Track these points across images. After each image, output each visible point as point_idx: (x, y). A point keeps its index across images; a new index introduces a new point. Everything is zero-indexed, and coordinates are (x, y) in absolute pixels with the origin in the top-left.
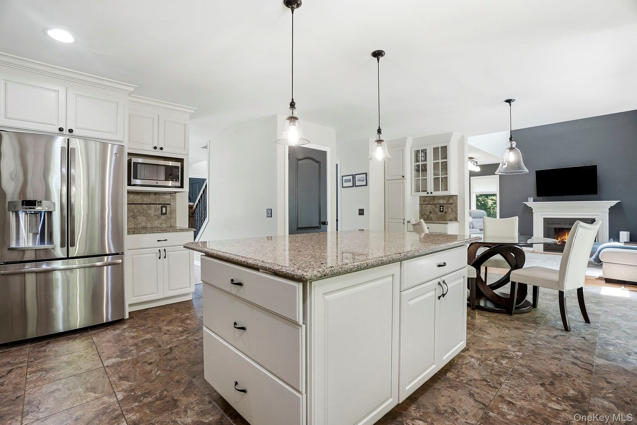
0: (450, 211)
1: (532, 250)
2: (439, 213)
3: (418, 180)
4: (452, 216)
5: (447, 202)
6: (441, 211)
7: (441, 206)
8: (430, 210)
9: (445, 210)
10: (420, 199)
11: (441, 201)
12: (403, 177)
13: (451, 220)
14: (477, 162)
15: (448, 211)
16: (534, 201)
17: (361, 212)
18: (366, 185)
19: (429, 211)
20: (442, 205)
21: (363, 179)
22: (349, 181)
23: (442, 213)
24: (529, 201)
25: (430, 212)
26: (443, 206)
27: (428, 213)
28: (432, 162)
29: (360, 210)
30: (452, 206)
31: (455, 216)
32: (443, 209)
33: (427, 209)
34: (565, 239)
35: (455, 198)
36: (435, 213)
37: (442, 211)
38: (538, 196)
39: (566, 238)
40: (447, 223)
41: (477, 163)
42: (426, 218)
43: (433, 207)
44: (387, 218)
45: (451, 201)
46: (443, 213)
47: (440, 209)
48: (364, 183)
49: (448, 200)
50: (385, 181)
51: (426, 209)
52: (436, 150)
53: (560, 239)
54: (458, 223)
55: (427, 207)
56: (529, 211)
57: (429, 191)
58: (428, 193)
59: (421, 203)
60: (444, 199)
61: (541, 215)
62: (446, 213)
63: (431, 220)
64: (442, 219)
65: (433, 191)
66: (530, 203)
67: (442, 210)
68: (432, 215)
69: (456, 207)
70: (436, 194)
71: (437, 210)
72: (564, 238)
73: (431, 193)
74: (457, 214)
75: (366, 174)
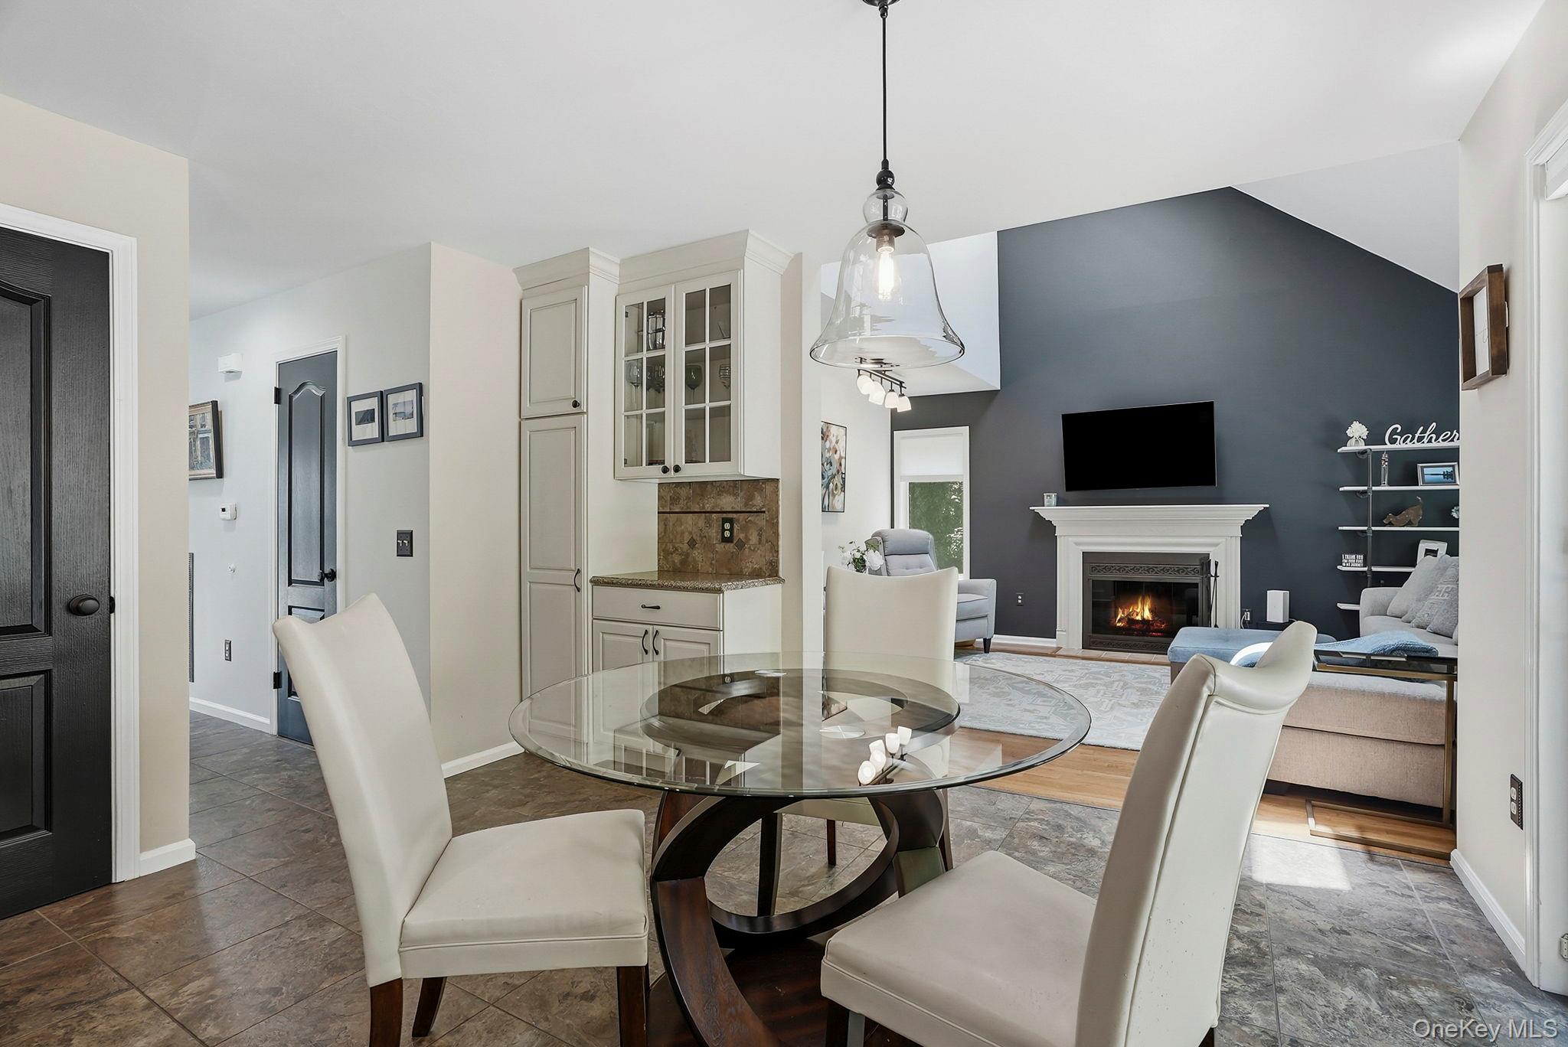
0: (754, 538)
1: (1055, 646)
2: (720, 547)
3: (634, 420)
4: (756, 559)
5: (746, 505)
6: (725, 540)
7: (725, 520)
8: (691, 533)
9: (739, 535)
10: (659, 491)
11: (727, 502)
12: (576, 404)
13: (756, 575)
14: (901, 383)
15: (748, 539)
16: (1060, 502)
17: (405, 544)
18: (421, 432)
19: (687, 537)
20: (730, 516)
21: (408, 410)
22: (366, 417)
23: (728, 545)
24: (1046, 504)
25: (692, 543)
26: (731, 521)
27: (685, 547)
28: (683, 349)
29: (401, 535)
30: (761, 521)
31: (769, 557)
32: (731, 530)
33: (683, 533)
34: (1135, 614)
35: (769, 488)
36: (709, 547)
37: (729, 540)
38: (1068, 489)
39: (1138, 610)
40: (720, 591)
41: (901, 386)
42: (678, 565)
43: (701, 520)
44: (526, 568)
45: (758, 501)
46: (730, 546)
47: (724, 530)
48: (411, 426)
49: (749, 498)
50: (520, 423)
51: (679, 529)
52: (694, 302)
53: (1123, 613)
54: (778, 587)
55: (681, 525)
56: (1046, 531)
57: (670, 463)
58: (665, 470)
59: (663, 507)
60: (736, 495)
61: (1077, 544)
62: (741, 545)
63: (696, 574)
64: (729, 570)
65: (682, 463)
66: (1050, 510)
67: (727, 534)
68: (697, 554)
69: (774, 524)
70: (694, 472)
71: (714, 533)
72: (1134, 611)
73: (677, 469)
74: (778, 551)
75: (420, 388)
